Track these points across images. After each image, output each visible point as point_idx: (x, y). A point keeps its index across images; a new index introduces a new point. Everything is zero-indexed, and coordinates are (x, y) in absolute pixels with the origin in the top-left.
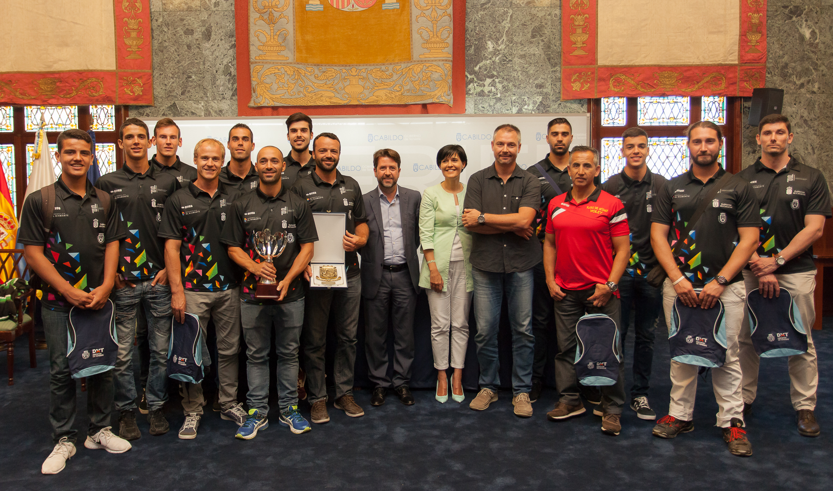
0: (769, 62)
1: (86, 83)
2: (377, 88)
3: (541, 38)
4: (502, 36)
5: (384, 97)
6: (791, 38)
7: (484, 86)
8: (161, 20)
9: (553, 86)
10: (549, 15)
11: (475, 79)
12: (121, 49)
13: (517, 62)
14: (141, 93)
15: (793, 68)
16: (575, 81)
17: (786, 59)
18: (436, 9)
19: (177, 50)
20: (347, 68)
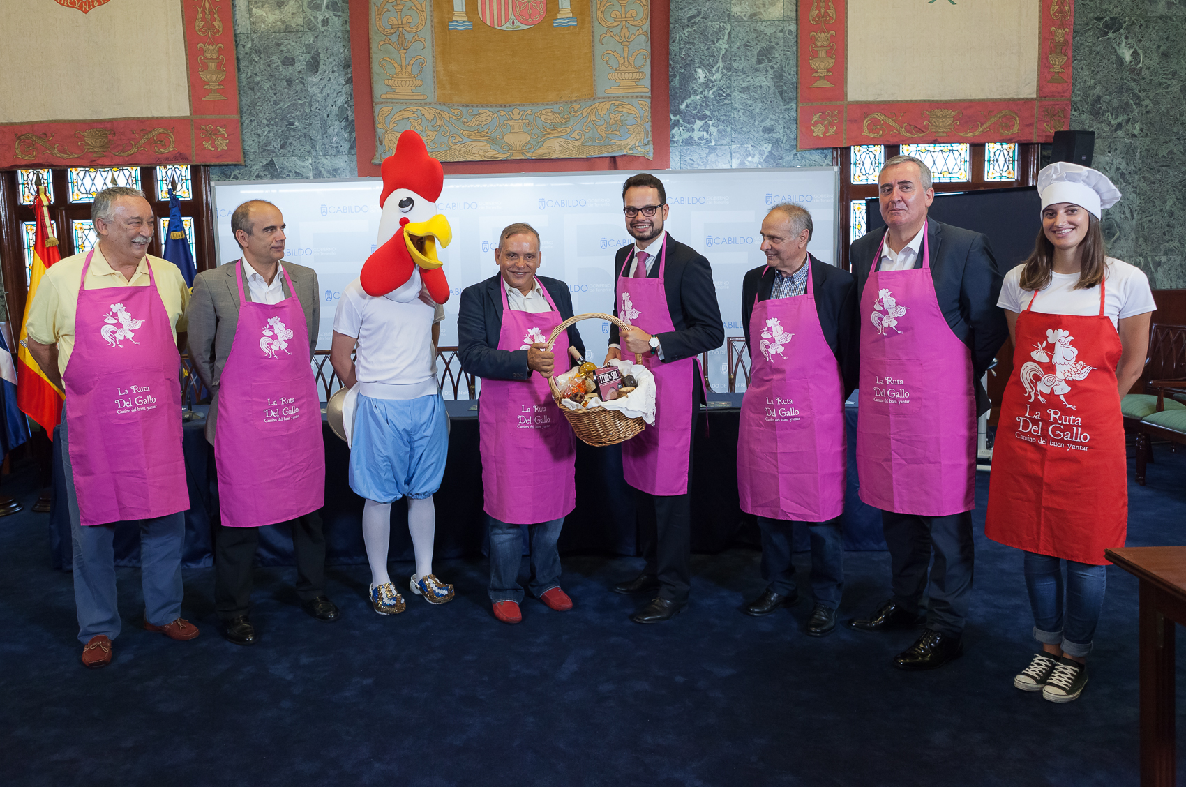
0: (1076, 95)
1: (150, 136)
2: (549, 136)
3: (770, 64)
4: (717, 62)
5: (558, 148)
6: (1106, 61)
7: (693, 130)
8: (249, 45)
9: (786, 130)
10: (781, 31)
11: (681, 121)
12: (196, 87)
13: (738, 97)
14: (226, 148)
15: (1108, 103)
16: (817, 123)
17: (1098, 90)
18: (628, 25)
19: (274, 87)
20: (507, 109)
